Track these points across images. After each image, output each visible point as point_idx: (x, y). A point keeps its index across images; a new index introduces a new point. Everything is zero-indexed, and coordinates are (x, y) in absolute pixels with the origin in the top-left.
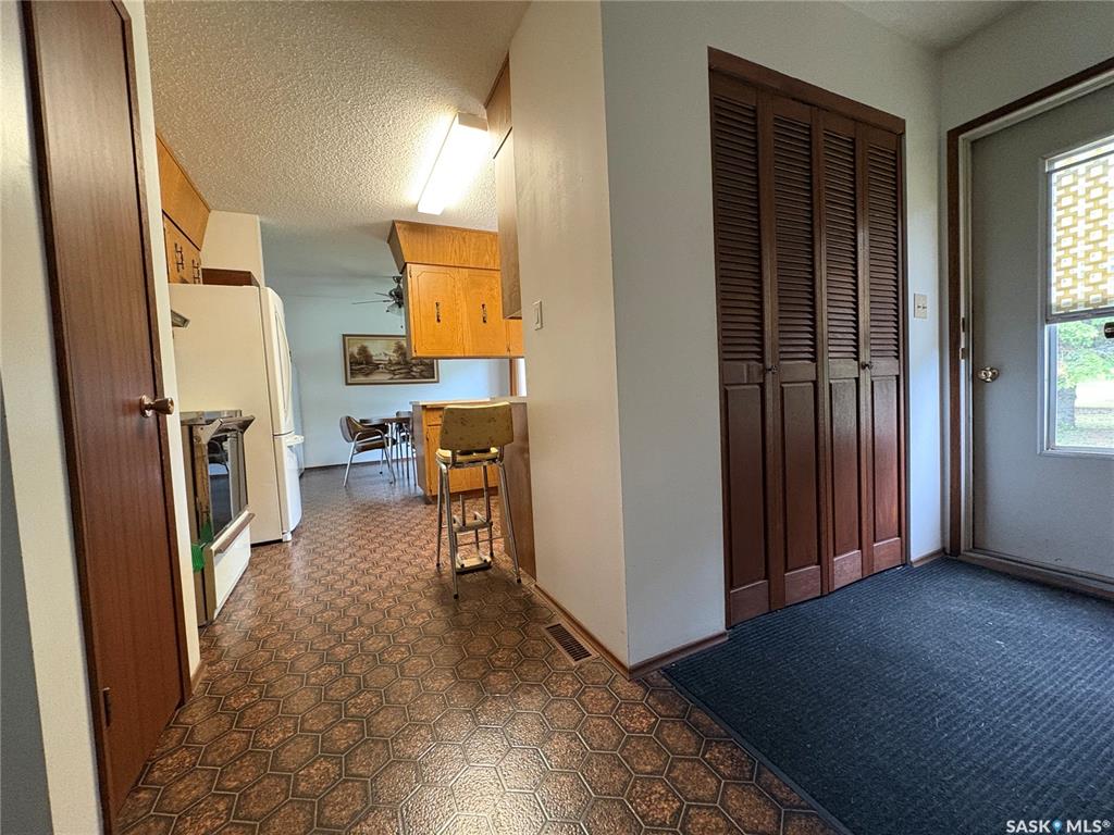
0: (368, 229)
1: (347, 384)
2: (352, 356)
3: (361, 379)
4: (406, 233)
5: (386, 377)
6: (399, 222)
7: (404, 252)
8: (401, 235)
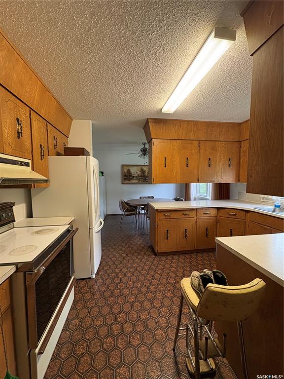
0: (135, 123)
1: (122, 184)
2: (124, 173)
3: (127, 182)
4: (153, 124)
5: (136, 181)
6: (150, 119)
7: (152, 133)
8: (151, 125)
